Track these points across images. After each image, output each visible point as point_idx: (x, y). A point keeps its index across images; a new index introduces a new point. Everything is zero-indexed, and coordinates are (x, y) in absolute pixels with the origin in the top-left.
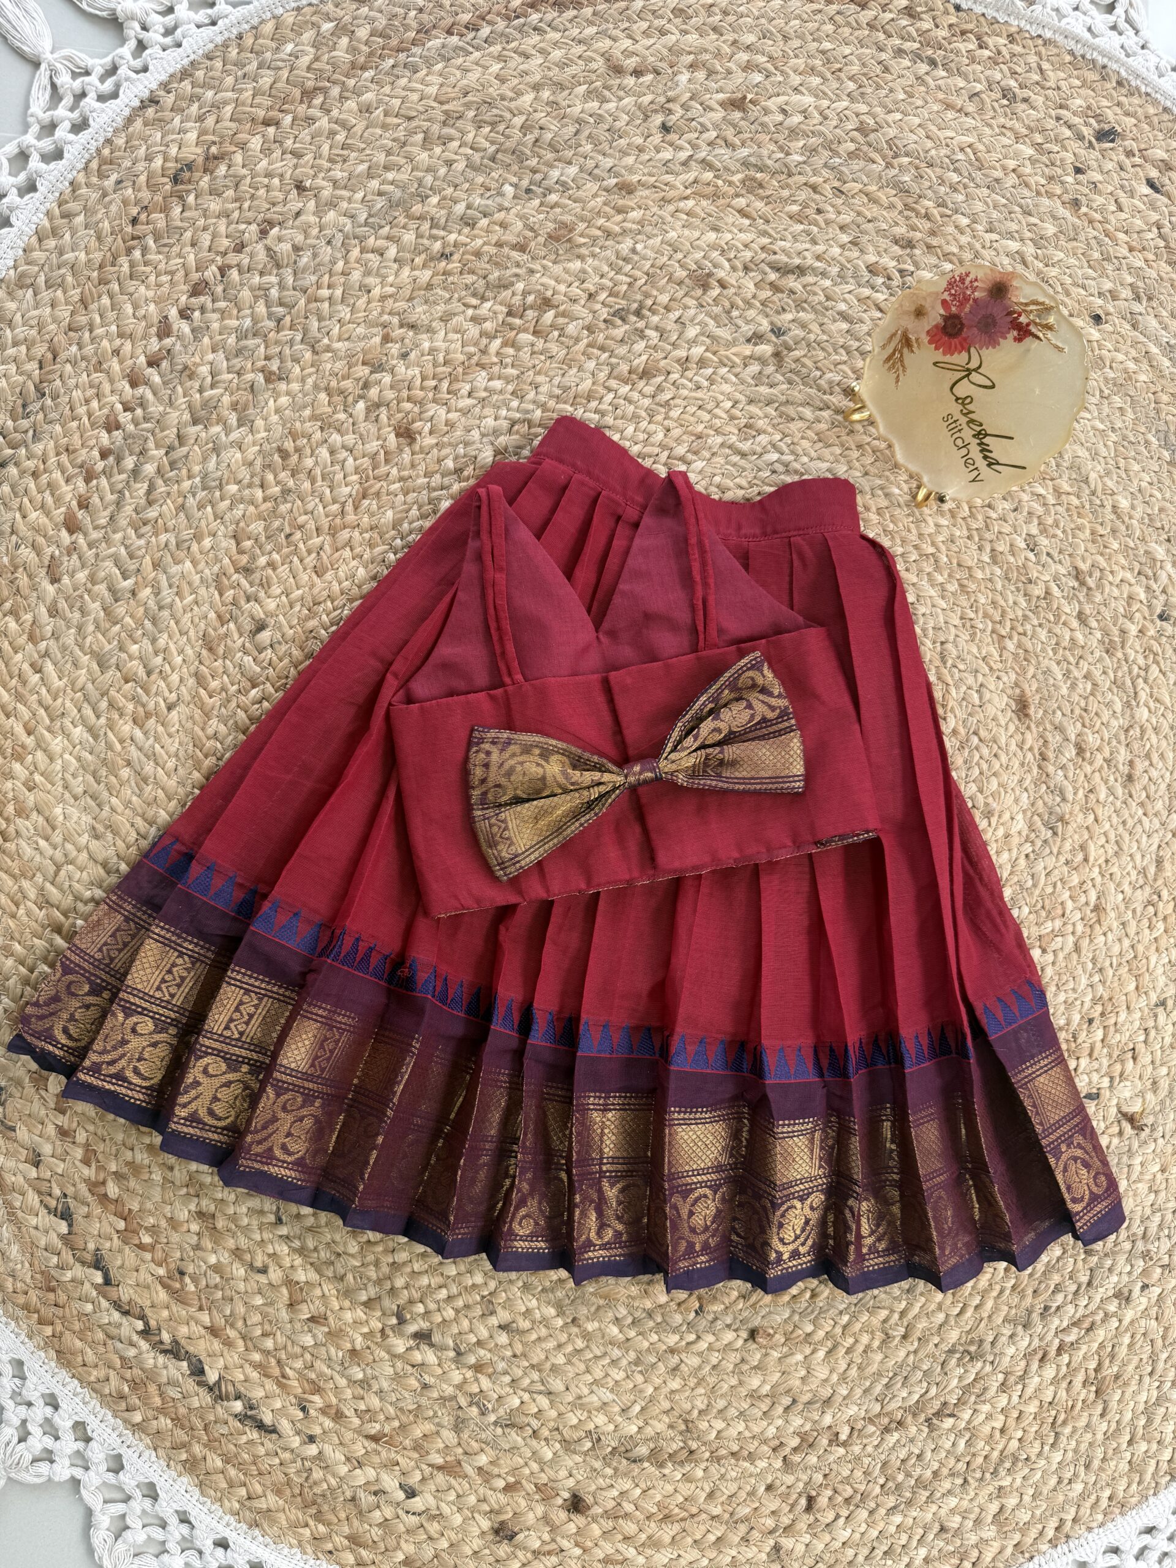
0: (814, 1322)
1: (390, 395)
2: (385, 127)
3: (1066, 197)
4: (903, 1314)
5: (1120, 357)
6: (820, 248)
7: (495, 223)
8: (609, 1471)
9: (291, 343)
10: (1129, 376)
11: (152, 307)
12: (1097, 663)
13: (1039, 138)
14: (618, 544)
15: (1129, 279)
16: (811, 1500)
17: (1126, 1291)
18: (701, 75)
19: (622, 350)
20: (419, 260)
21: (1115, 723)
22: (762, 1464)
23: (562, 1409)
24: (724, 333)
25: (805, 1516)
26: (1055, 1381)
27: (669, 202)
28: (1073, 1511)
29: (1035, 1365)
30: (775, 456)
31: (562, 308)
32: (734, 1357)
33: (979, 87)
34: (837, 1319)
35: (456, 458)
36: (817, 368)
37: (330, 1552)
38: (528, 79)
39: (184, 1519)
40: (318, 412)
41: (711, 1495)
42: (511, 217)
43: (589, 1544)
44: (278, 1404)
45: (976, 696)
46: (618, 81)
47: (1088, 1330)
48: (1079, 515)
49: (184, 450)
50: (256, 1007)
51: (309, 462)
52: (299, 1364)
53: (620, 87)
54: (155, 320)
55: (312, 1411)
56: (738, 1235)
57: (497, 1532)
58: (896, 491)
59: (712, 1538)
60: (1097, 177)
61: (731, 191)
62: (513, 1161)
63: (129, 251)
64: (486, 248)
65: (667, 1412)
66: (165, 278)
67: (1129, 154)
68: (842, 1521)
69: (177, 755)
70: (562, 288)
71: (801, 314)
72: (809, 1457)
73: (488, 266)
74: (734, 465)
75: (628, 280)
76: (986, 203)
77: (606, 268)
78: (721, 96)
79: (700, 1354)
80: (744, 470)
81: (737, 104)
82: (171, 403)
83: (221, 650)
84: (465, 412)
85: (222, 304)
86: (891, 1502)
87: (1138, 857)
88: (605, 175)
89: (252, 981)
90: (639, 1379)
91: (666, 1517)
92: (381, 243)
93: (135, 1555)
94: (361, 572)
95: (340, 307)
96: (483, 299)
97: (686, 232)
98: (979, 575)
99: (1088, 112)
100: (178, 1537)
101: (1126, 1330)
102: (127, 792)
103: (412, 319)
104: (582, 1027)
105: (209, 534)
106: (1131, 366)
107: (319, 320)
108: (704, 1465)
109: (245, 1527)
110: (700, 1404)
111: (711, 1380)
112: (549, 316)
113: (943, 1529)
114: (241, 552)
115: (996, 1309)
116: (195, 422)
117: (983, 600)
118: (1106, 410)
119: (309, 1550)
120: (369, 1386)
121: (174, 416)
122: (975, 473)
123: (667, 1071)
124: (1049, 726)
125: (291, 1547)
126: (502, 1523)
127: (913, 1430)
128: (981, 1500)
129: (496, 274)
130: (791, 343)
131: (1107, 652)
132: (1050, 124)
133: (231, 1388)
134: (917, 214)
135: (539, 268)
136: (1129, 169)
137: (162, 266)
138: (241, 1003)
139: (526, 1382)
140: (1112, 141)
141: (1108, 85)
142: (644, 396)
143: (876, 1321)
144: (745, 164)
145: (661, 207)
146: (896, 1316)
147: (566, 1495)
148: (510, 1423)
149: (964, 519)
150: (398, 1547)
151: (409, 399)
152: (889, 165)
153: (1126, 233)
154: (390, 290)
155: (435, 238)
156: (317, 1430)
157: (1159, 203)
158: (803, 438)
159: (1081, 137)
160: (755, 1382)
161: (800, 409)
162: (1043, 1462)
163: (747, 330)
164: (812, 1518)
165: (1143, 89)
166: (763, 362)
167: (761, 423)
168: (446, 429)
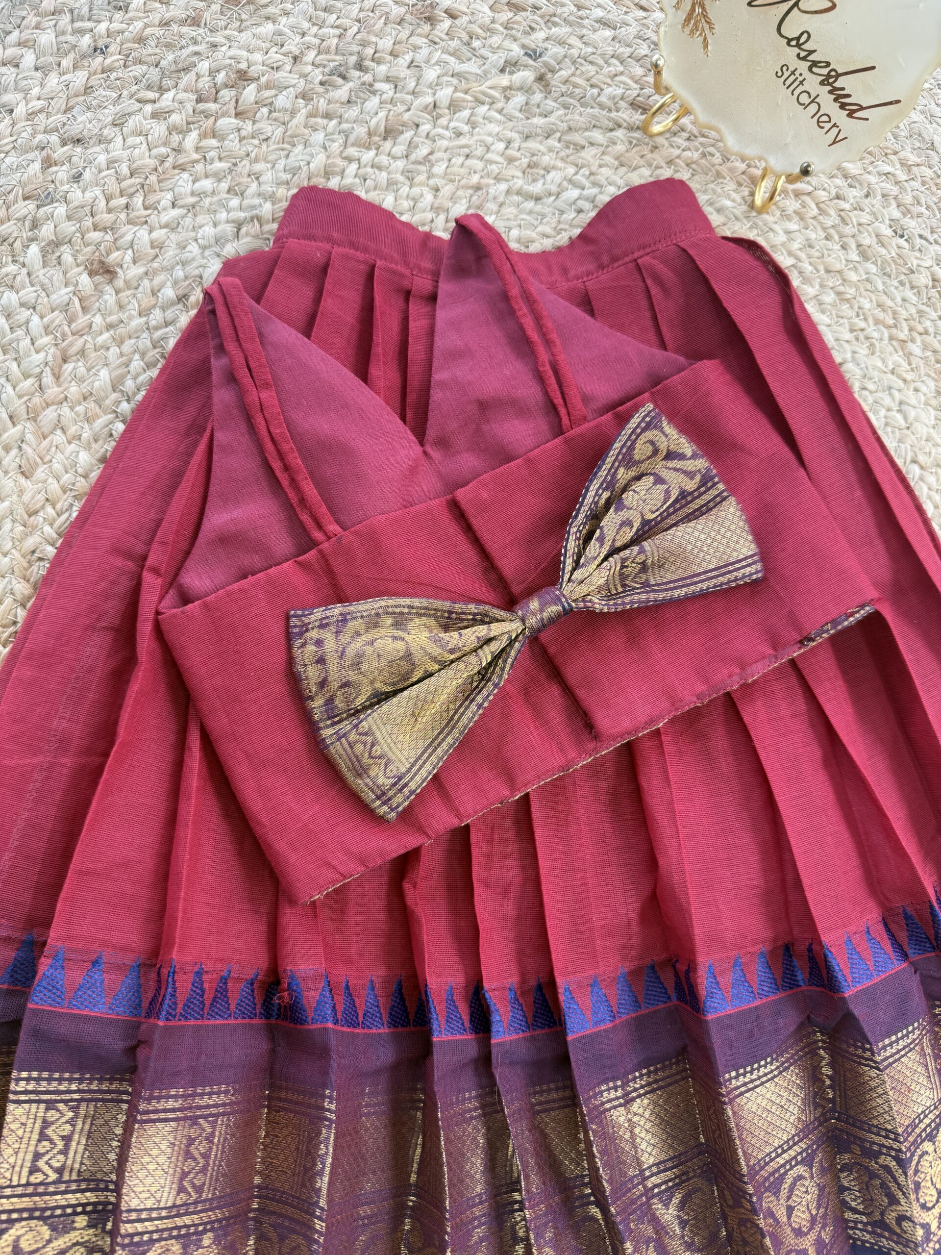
1: (69, 228)
14: (417, 325)
19: (353, 112)
20: (66, 62)
24: (472, 67)
30: (574, 193)
31: (263, 80)
35: (176, 283)
36: (592, 86)
45: (899, 417)
50: (72, 1122)
56: (855, 1211)
58: (728, 203)
62: (518, 1216)
64: (148, 31)
70: (258, 57)
71: (554, 29)
73: (157, 50)
74: (530, 212)
75: (337, 32)
77: (306, 25)
80: (544, 216)
84: (172, 227)
89: (54, 1085)
92: (10, 52)
94: (85, 458)
96: (162, 90)
98: (853, 277)
103: (74, 130)
104: (562, 998)
112: (250, 93)
117: (867, 305)
122: (835, 130)
123: (702, 1023)
129: (171, 57)
130: (553, 62)
135: (224, 41)
138: (46, 1124)
142: (395, 158)
149: (814, 218)
151: (95, 228)
154: (39, 104)
155: (81, 32)
158: (600, 166)
161: (587, 134)
163: (499, 59)
166: (527, 90)
167: (546, 160)
168: (153, 252)
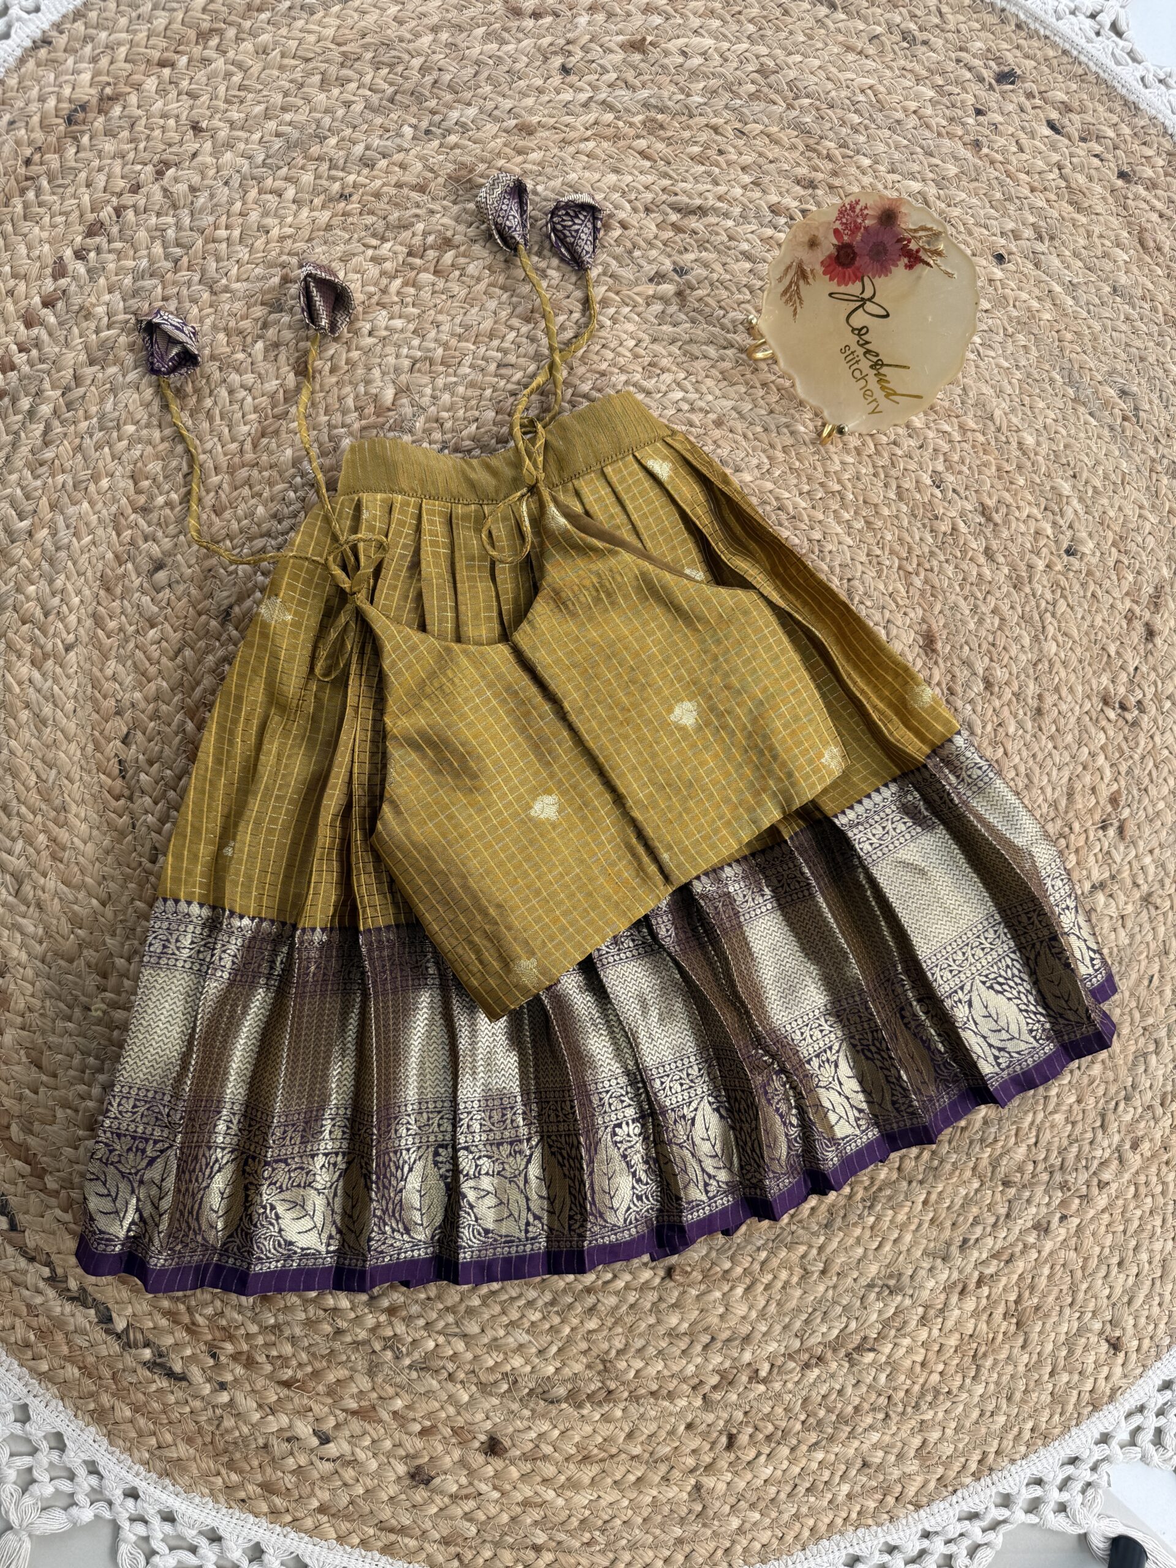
0: (732, 1259)
1: (289, 334)
2: (281, 68)
3: (967, 139)
4: (821, 1249)
5: (1024, 296)
6: (721, 189)
7: (394, 164)
8: (527, 1413)
9: (189, 284)
10: (1032, 314)
11: (47, 247)
12: (1004, 597)
13: (940, 81)
15: (1032, 219)
16: (731, 1438)
17: (1044, 1222)
18: (600, 17)
19: (524, 290)
20: (317, 201)
21: (1023, 657)
22: (682, 1403)
23: (479, 1352)
24: (626, 273)
25: (726, 1455)
26: (976, 1314)
27: (570, 143)
28: (996, 1443)
29: (954, 1299)
30: (679, 394)
31: (463, 248)
32: (652, 1296)
33: (879, 30)
34: (755, 1255)
35: (357, 397)
36: (721, 307)
37: (243, 1501)
38: (426, 21)
39: (93, 1469)
40: (217, 352)
41: (630, 1436)
42: (411, 158)
43: (508, 1487)
44: (188, 1352)
46: (517, 23)
47: (1007, 1262)
48: (985, 452)
49: (82, 390)
51: (208, 403)
52: (209, 1311)
53: (518, 29)
54: (50, 261)
55: (222, 1358)
57: (412, 1476)
58: (802, 429)
59: (632, 1478)
60: (998, 118)
61: (632, 132)
63: (23, 192)
64: (385, 189)
65: (584, 1353)
66: (60, 219)
67: (1030, 95)
68: (763, 1458)
69: (75, 697)
70: (463, 228)
71: (704, 254)
72: (729, 1395)
73: (387, 207)
76: (888, 144)
78: (620, 38)
79: (617, 1293)
81: (637, 46)
82: (67, 344)
83: (118, 590)
84: (365, 351)
85: (118, 245)
86: (813, 1437)
87: (1049, 790)
88: (505, 116)
90: (556, 1320)
91: (585, 1458)
92: (279, 184)
93: (43, 1509)
94: (261, 511)
95: (238, 248)
96: (384, 239)
97: (587, 174)
98: (886, 512)
99: (989, 55)
100: (87, 1489)
101: (1046, 1261)
102: (26, 735)
103: (311, 259)
105: (107, 475)
106: (1035, 304)
107: (217, 261)
108: (622, 1405)
109: (155, 1476)
110: (618, 1343)
111: (629, 1320)
112: (449, 257)
113: (865, 1464)
114: (139, 492)
115: (915, 1243)
116: (91, 364)
117: (889, 537)
118: (1010, 349)
119: (222, 1499)
120: (281, 1331)
121: (69, 357)
122: (874, 404)
124: (956, 662)
125: (203, 1495)
126: (418, 1467)
127: (834, 1365)
128: (903, 1434)
129: (396, 215)
130: (694, 282)
131: (1015, 587)
132: (951, 66)
133: (139, 1336)
134: (819, 155)
135: (440, 209)
136: (1029, 110)
137: (56, 207)
139: (441, 1324)
140: (1013, 83)
141: (1008, 29)
143: (794, 1257)
144: (646, 105)
145: (561, 149)
146: (814, 1251)
147: (483, 1438)
148: (424, 1367)
149: (869, 456)
150: (313, 1494)
152: (790, 107)
153: (1027, 173)
154: (291, 231)
155: (333, 179)
156: (228, 1377)
157: (1060, 145)
158: (707, 376)
159: (981, 80)
160: (674, 1320)
161: (704, 347)
162: (965, 1395)
163: (650, 269)
164: (733, 1456)
165: (1042, 32)
166: (666, 301)
167: (665, 362)
168: (346, 368)
